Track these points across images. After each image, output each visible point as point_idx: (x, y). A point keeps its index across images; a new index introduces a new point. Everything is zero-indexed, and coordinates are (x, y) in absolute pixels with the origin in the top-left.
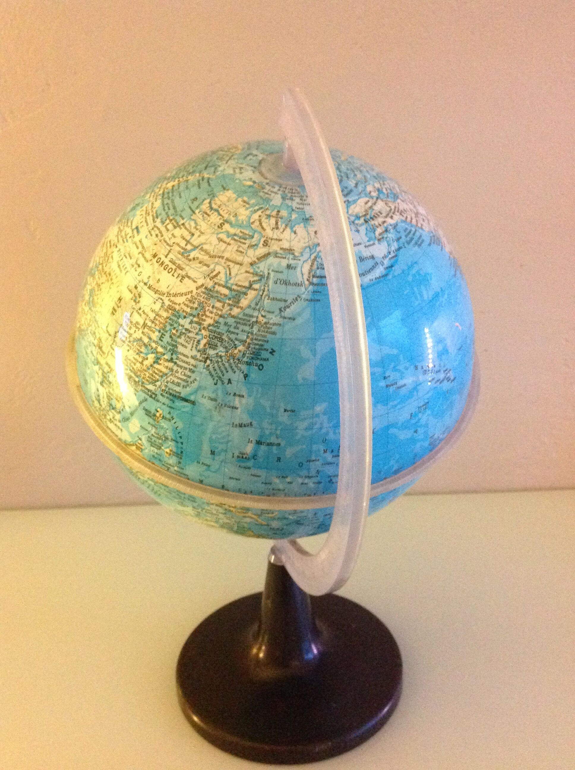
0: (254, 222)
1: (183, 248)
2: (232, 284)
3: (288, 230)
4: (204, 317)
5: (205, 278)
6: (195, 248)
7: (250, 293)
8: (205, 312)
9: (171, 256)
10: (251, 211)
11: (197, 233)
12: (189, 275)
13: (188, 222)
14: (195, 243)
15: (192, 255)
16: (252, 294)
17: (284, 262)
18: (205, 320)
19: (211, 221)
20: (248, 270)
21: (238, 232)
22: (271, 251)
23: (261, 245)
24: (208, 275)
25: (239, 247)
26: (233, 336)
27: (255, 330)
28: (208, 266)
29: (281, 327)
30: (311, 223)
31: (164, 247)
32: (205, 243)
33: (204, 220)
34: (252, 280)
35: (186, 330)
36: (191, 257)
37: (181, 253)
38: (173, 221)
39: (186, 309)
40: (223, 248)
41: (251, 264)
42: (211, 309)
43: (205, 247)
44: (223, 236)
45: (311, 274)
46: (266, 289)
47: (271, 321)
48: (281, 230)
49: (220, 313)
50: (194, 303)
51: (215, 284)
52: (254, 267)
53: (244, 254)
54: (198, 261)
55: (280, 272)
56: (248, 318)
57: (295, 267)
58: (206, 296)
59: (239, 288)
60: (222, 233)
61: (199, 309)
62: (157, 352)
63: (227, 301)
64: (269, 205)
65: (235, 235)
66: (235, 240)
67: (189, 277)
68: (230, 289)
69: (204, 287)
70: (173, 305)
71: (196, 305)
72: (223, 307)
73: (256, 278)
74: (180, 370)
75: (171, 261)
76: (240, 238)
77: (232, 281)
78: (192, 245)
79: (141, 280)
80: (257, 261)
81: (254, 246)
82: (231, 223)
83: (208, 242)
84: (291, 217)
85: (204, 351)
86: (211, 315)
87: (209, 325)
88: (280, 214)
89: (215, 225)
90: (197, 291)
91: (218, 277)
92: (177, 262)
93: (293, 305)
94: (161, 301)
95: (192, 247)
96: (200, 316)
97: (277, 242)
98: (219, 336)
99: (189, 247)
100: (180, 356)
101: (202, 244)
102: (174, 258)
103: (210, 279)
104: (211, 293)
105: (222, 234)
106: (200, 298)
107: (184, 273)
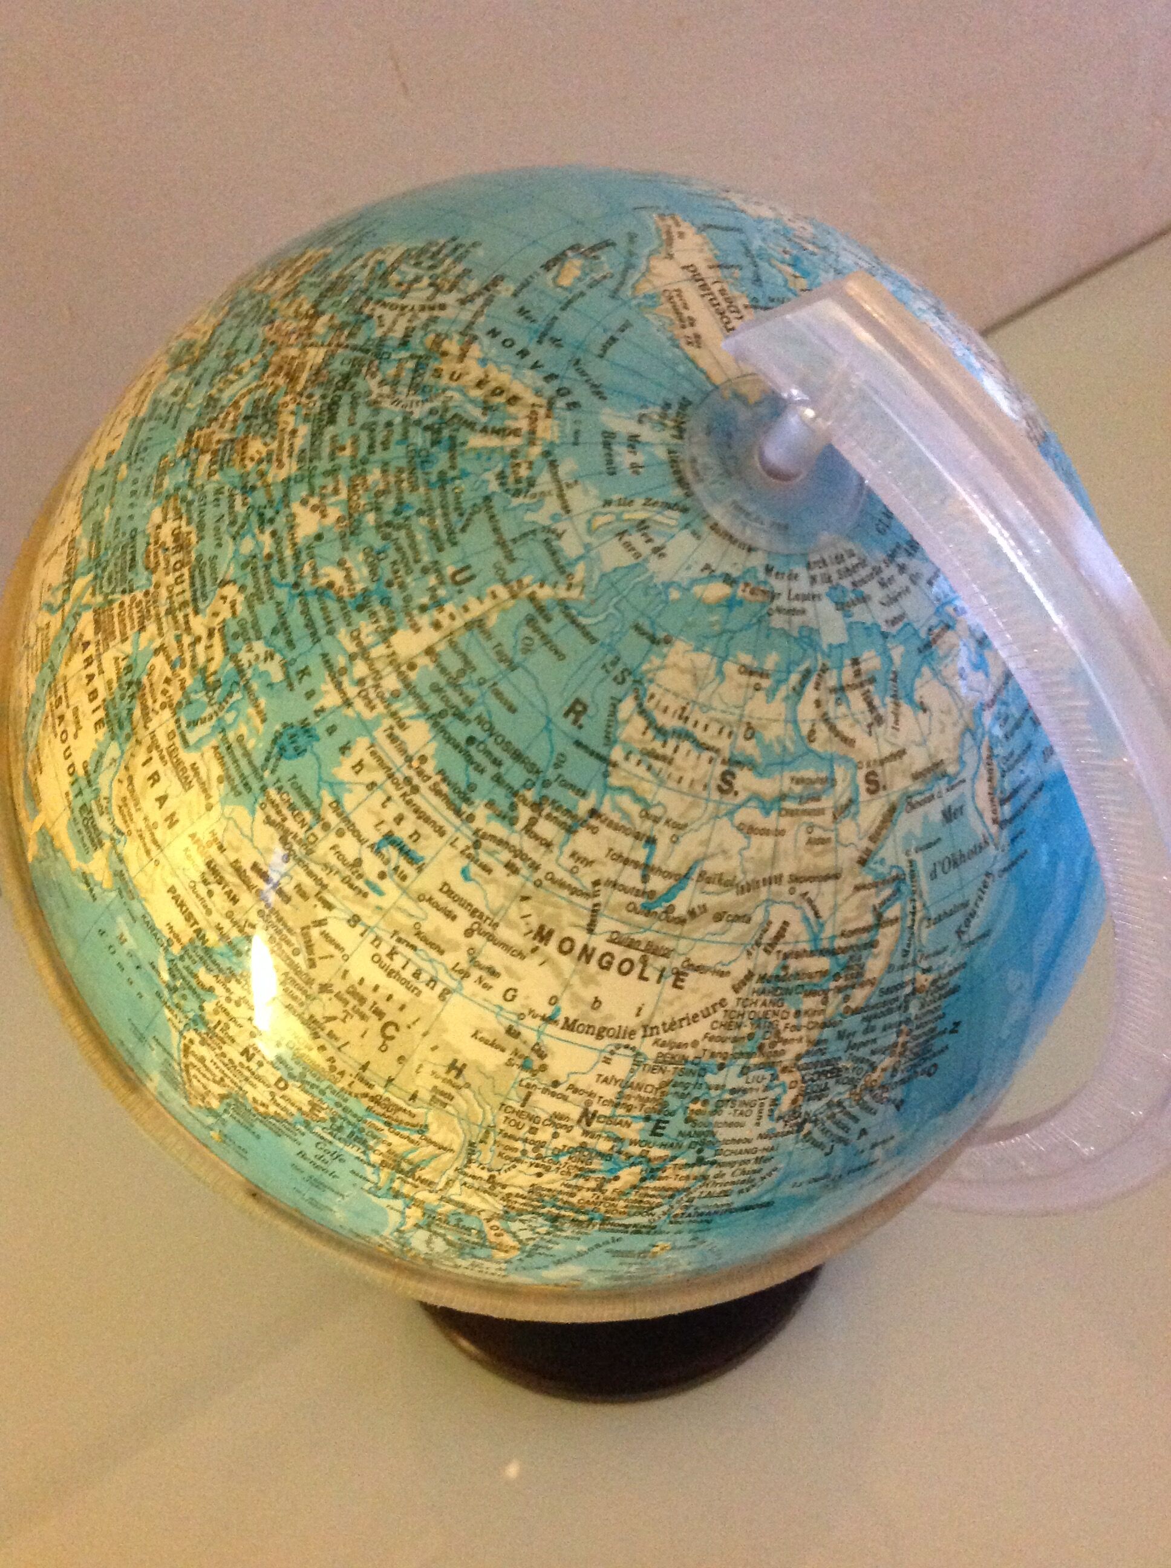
0: (812, 732)
1: (638, 893)
2: (834, 937)
3: (905, 709)
4: (779, 1047)
5: (749, 954)
6: (682, 879)
7: (885, 935)
8: (778, 1033)
9: (605, 925)
10: (787, 698)
11: (663, 833)
12: (696, 961)
13: (607, 800)
14: (674, 864)
15: (681, 905)
16: (887, 937)
17: (934, 811)
18: (783, 1052)
19: (688, 776)
20: (859, 881)
21: (787, 785)
22: (894, 798)
23: (864, 796)
24: (758, 944)
25: (811, 827)
26: (863, 1052)
27: (914, 1010)
28: (746, 919)
29: (968, 969)
30: (941, 653)
31: (564, 903)
32: (705, 858)
33: (661, 783)
34: (877, 901)
35: (733, 1091)
36: (681, 910)
37: (639, 908)
38: (547, 809)
39: (717, 1047)
40: (767, 852)
41: (863, 862)
42: (792, 1021)
43: (712, 867)
44: (751, 815)
45: (996, 800)
46: (918, 904)
47: (946, 970)
48: (891, 719)
49: (819, 1019)
50: (739, 1026)
51: (786, 956)
52: (872, 865)
53: (833, 845)
54: (709, 916)
55: (935, 843)
56: (891, 996)
57: (961, 808)
58: (768, 998)
59: (853, 940)
60: (740, 806)
61: (759, 1033)
62: (649, 1160)
63: (833, 985)
64: (823, 653)
65: (783, 797)
66: (791, 813)
67: (700, 969)
68: (832, 953)
69: (756, 978)
70: (675, 1051)
71: (746, 1030)
72: (825, 1002)
73: (887, 892)
74: (727, 1170)
75: (616, 939)
76: (801, 799)
77: (828, 931)
78: (667, 875)
79: (526, 1012)
80: (872, 846)
81: (847, 806)
82: (749, 764)
83: (713, 845)
84: (891, 660)
85: (794, 1112)
86: (796, 1035)
87: (799, 1057)
88: (863, 666)
89: (706, 786)
90: (740, 995)
91: (788, 936)
92: (637, 937)
93: (981, 904)
94: (629, 1052)
95: (670, 882)
96: (767, 1049)
97: (895, 764)
98: (828, 1068)
99: (657, 883)
100: (725, 1147)
101: (697, 862)
102: (624, 930)
103: (766, 950)
104: (780, 984)
105: (743, 810)
106: (752, 1008)
107: (677, 962)
